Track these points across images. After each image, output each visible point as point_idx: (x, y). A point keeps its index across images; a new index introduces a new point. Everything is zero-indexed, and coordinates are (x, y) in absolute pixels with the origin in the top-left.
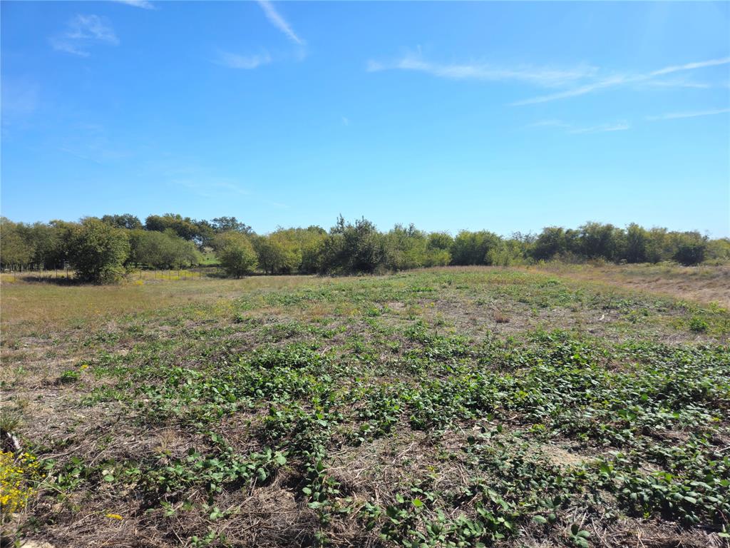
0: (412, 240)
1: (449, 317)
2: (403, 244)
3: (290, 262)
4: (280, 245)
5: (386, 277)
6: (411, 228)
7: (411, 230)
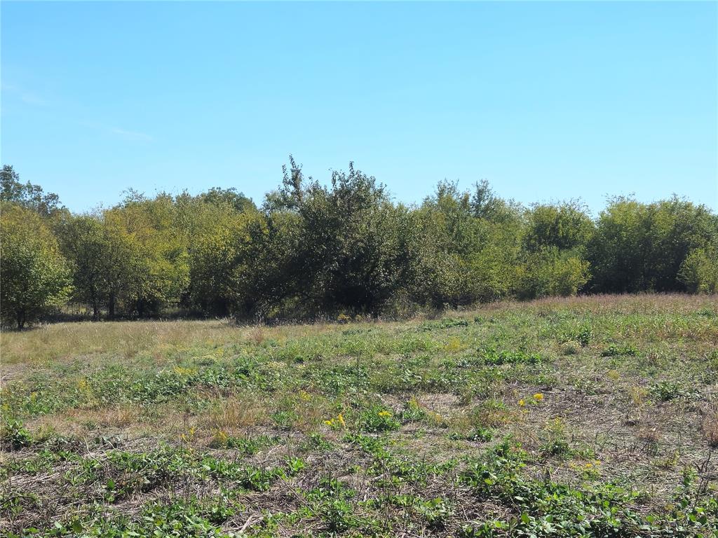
0: (484, 225)
1: (582, 432)
2: (459, 237)
3: (159, 284)
4: (131, 239)
5: (413, 324)
6: (480, 192)
7: (480, 199)
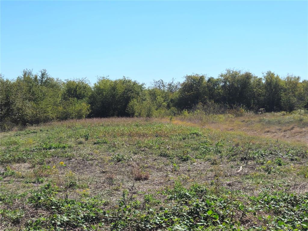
0: (45, 89)
1: (83, 177)
2: (33, 94)
5: (12, 133)
6: (43, 75)
7: (43, 77)
